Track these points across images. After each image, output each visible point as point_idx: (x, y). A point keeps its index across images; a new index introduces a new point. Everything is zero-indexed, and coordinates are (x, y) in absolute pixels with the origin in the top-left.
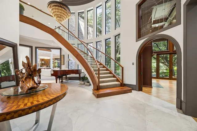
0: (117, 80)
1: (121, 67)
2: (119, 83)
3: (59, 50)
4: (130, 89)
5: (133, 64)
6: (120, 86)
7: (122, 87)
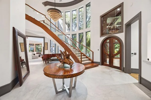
0: (90, 60)
1: (92, 52)
2: (91, 61)
3: (43, 39)
4: (97, 64)
5: (98, 50)
6: (91, 63)
7: (93, 64)
